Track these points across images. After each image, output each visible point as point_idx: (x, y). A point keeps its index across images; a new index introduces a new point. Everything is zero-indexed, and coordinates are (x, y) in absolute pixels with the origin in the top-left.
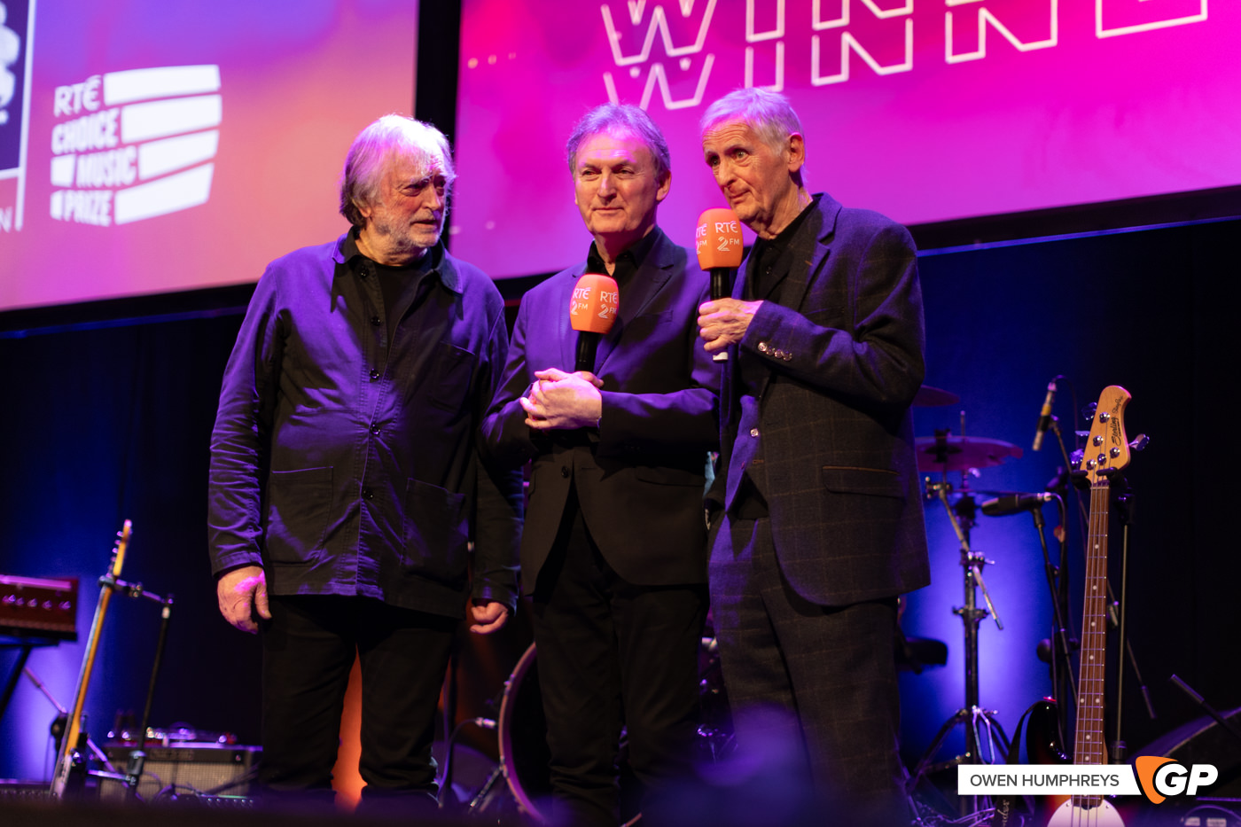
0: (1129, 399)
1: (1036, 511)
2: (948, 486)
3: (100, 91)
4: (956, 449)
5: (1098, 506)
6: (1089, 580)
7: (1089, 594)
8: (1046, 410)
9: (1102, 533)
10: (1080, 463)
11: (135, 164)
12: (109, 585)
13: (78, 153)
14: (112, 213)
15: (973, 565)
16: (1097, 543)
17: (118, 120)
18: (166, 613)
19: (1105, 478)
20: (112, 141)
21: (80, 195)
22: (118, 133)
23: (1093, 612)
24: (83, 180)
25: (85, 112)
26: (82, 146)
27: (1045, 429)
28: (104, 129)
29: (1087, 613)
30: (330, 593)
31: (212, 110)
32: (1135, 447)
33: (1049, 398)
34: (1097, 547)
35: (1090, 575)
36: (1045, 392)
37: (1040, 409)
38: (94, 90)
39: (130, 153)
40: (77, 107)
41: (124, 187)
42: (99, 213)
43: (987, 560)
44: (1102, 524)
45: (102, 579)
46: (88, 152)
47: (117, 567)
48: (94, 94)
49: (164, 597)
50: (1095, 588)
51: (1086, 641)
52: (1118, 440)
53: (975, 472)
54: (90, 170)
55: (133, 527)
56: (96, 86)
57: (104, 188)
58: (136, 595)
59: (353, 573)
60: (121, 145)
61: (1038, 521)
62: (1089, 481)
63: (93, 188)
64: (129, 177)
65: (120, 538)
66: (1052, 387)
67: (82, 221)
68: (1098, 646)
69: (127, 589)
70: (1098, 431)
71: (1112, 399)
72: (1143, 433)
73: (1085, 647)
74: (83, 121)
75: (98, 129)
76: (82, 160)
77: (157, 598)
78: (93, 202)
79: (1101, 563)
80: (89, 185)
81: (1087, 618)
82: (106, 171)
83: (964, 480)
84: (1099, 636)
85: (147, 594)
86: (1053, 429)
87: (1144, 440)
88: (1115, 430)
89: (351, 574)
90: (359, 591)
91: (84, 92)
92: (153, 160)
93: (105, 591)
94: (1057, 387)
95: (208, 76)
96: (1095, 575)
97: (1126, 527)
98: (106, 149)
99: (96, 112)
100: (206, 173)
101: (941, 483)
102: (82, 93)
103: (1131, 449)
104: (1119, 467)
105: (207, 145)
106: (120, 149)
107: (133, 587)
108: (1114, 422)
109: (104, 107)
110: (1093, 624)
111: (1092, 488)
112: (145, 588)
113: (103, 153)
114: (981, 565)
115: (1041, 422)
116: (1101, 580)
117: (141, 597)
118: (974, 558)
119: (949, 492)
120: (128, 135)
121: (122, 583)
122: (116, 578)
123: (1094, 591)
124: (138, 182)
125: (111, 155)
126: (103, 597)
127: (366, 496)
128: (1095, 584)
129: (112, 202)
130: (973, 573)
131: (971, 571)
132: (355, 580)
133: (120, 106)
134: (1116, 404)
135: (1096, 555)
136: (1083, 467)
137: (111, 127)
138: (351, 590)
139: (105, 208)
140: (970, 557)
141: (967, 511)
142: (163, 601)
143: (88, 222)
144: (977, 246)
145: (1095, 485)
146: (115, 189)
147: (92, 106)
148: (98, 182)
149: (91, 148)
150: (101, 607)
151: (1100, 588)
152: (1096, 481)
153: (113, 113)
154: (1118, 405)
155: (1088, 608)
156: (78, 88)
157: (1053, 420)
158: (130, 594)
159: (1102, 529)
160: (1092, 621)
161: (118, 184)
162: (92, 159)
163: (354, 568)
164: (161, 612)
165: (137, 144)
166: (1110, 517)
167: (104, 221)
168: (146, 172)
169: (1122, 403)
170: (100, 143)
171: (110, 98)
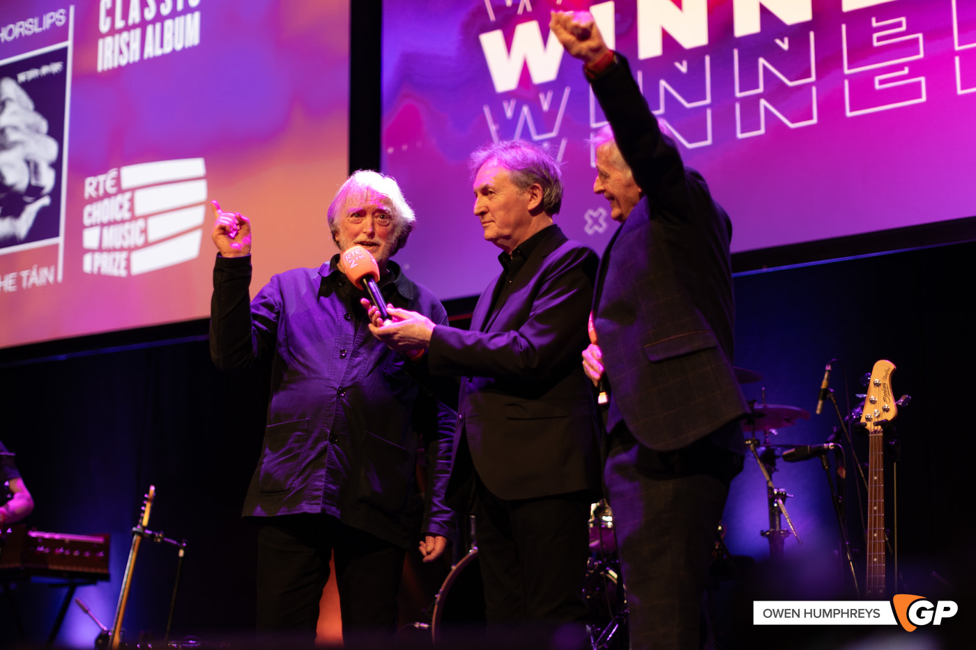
0: (894, 369)
1: (823, 456)
2: (756, 442)
3: (118, 180)
4: (760, 414)
5: (875, 448)
6: (871, 503)
7: (871, 513)
8: (824, 384)
9: (879, 468)
10: (860, 418)
11: (144, 231)
12: (139, 533)
13: (103, 225)
14: (128, 267)
15: (778, 498)
16: (876, 475)
17: (132, 200)
18: (181, 553)
19: (880, 427)
20: (127, 215)
21: (105, 255)
22: (131, 209)
23: (875, 527)
24: (107, 243)
25: (107, 195)
26: (105, 220)
27: (824, 399)
28: (121, 207)
29: (871, 527)
30: (301, 512)
31: (199, 191)
32: (900, 404)
33: (826, 376)
34: (876, 478)
35: (871, 499)
36: (824, 371)
37: (821, 384)
38: (113, 179)
39: (141, 223)
40: (101, 192)
41: (137, 248)
42: (119, 268)
43: (788, 495)
44: (879, 461)
45: (134, 529)
46: (110, 224)
47: (145, 521)
48: (113, 182)
49: (180, 541)
50: (875, 508)
51: (870, 547)
52: (888, 400)
53: (774, 431)
54: (112, 237)
55: (156, 491)
56: (115, 176)
57: (122, 249)
58: (159, 540)
59: (319, 496)
60: (134, 218)
61: (825, 464)
62: (868, 430)
63: (114, 250)
64: (140, 241)
65: (147, 499)
66: (828, 368)
67: (107, 274)
68: (880, 551)
69: (152, 536)
70: (873, 393)
71: (882, 370)
72: (906, 394)
73: (870, 552)
74: (106, 202)
75: (117, 207)
76: (105, 230)
77: (175, 542)
78: (114, 260)
79: (879, 490)
80: (111, 248)
81: (871, 531)
82: (123, 237)
83: (766, 437)
84: (880, 543)
85: (166, 539)
86: (830, 398)
87: (907, 399)
88: (885, 392)
89: (317, 497)
90: (323, 510)
91: (106, 180)
92: (157, 228)
93: (136, 538)
94: (832, 367)
95: (196, 166)
96: (875, 499)
97: (895, 464)
98: (123, 221)
99: (115, 195)
100: (196, 237)
101: (751, 439)
102: (105, 182)
103: (898, 406)
104: (889, 419)
105: (197, 216)
106: (134, 221)
107: (157, 535)
108: (884, 387)
109: (121, 191)
110: (875, 535)
111: (870, 435)
112: (166, 535)
113: (121, 224)
114: (784, 498)
115: (822, 393)
116: (879, 502)
117: (163, 541)
118: (778, 493)
119: (757, 446)
120: (139, 211)
121: (149, 532)
122: (144, 528)
123: (875, 511)
124: (147, 244)
125: (127, 226)
126: (135, 542)
127: (332, 441)
128: (875, 505)
129: (128, 260)
130: (778, 504)
131: (777, 502)
132: (321, 502)
133: (133, 190)
134: (885, 373)
135: (875, 484)
136: (863, 420)
137: (127, 205)
138: (316, 509)
139: (123, 264)
140: (776, 492)
141: (769, 460)
142: (179, 545)
143: (111, 274)
144: (765, 270)
145: (872, 433)
146: (130, 250)
147: (112, 190)
148: (118, 245)
149: (112, 220)
150: (134, 550)
151: (879, 508)
152: (873, 430)
153: (128, 195)
154: (887, 374)
155: (871, 523)
156: (101, 178)
157: (830, 391)
158: (155, 540)
159: (879, 464)
160: (875, 532)
161: (132, 246)
162: (113, 229)
163: (320, 493)
164: (178, 553)
165: (146, 217)
166: (885, 456)
167: (123, 273)
168: (153, 236)
169: (890, 372)
170: (118, 217)
171: (126, 184)
